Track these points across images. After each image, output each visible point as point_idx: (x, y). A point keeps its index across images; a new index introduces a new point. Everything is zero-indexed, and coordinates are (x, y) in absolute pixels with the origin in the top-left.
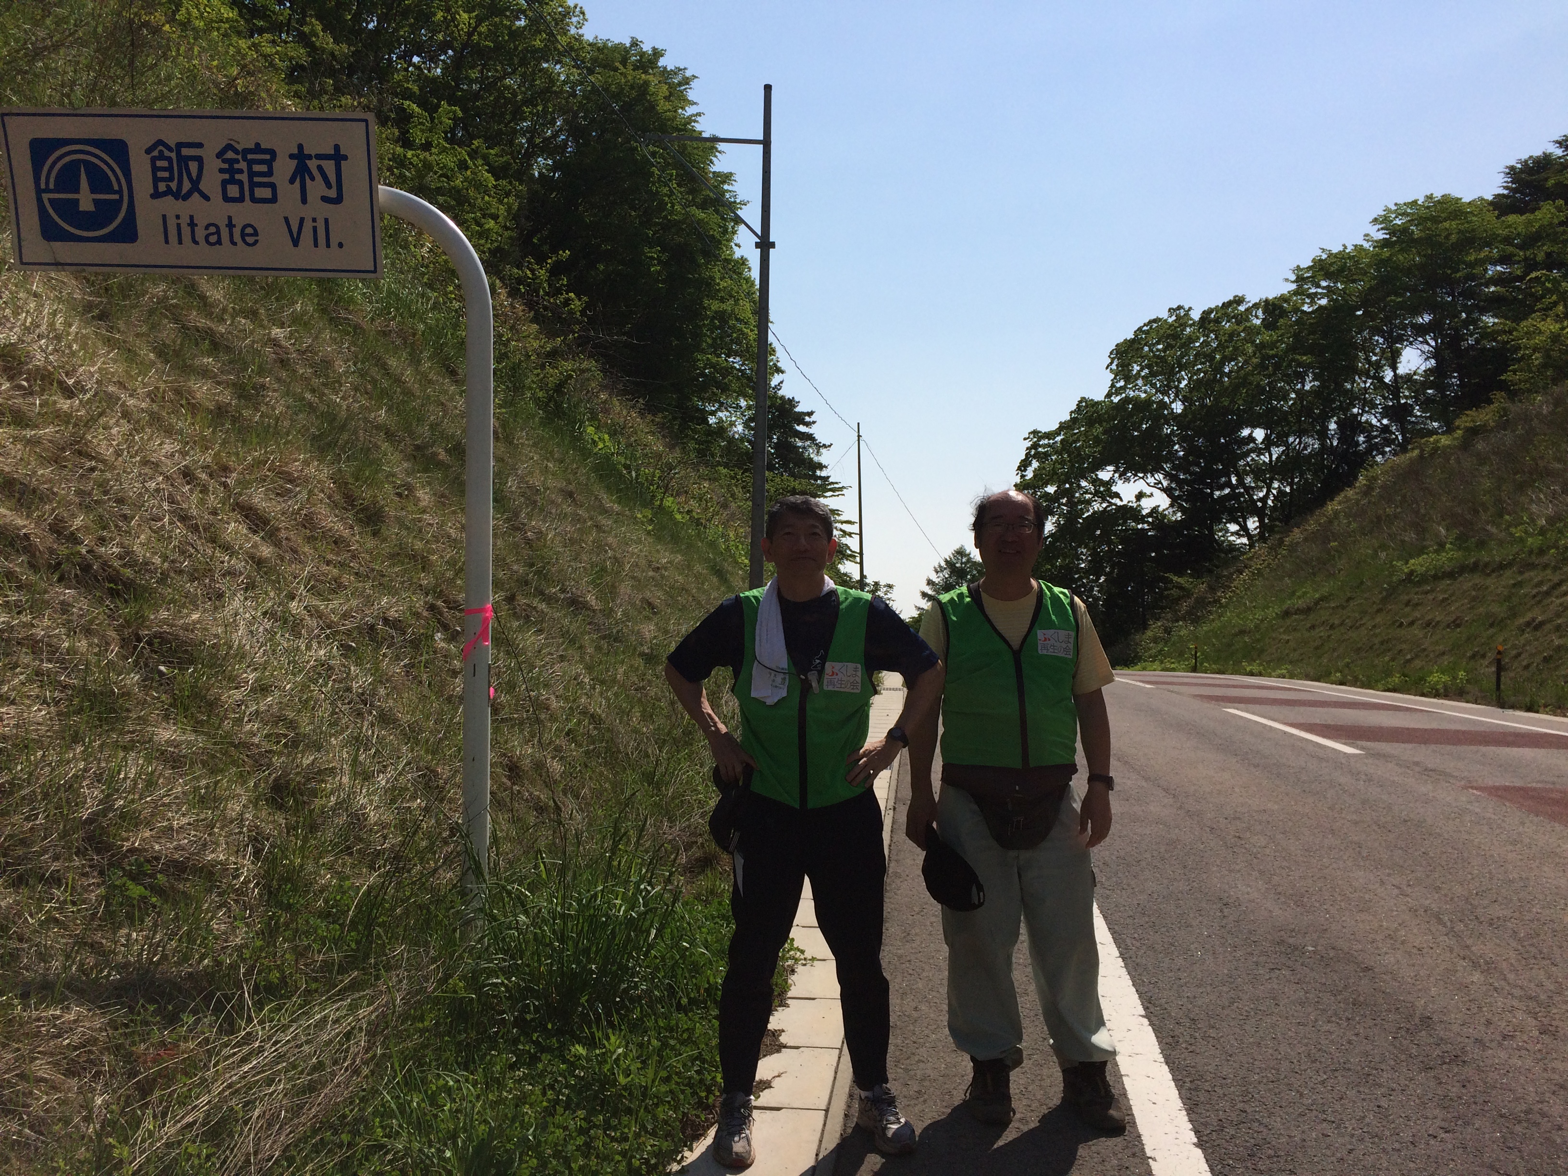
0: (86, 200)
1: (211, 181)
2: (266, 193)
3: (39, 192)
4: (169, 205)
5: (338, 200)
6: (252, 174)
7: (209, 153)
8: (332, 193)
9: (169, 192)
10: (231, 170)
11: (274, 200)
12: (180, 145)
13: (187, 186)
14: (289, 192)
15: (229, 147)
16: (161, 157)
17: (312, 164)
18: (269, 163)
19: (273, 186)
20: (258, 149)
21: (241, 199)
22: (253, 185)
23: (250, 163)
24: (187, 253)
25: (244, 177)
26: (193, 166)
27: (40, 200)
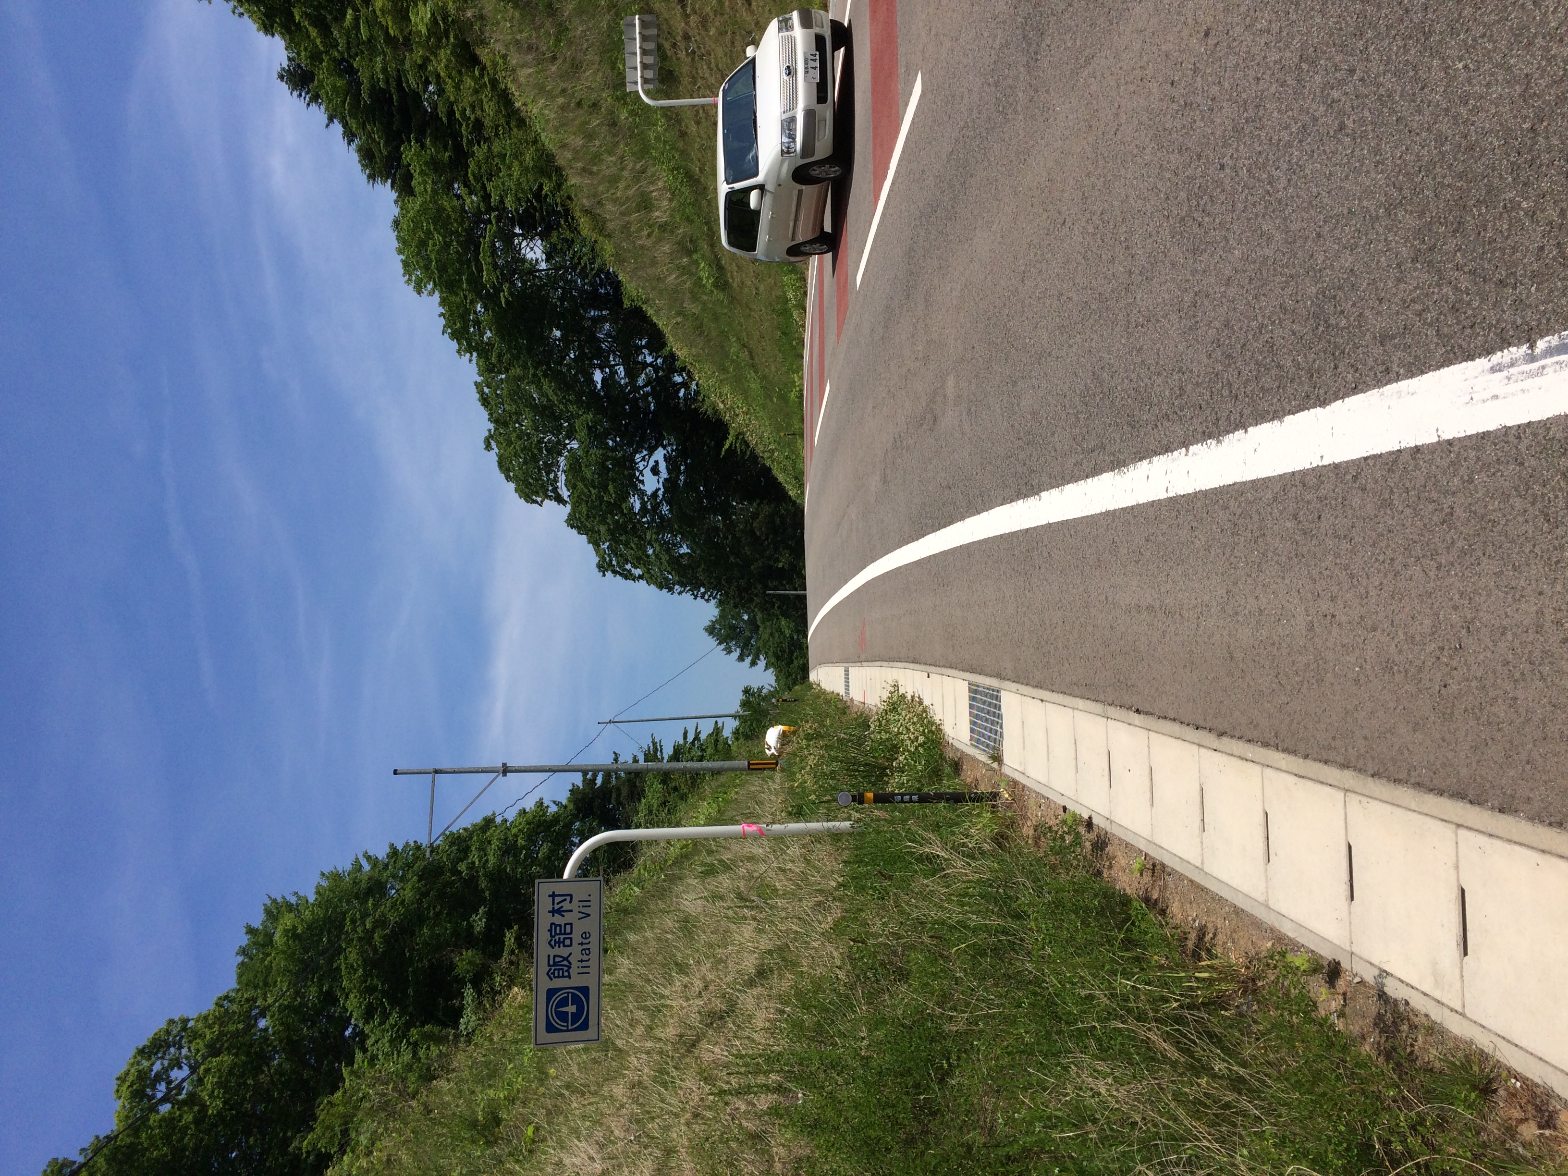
0: (571, 1009)
1: (563, 951)
2: (568, 927)
3: (568, 1030)
4: (574, 971)
5: (571, 896)
6: (560, 934)
7: (553, 953)
8: (568, 898)
9: (568, 971)
10: (559, 943)
11: (571, 924)
12: (549, 965)
13: (565, 963)
14: (568, 918)
15: (550, 943)
16: (553, 973)
17: (557, 907)
18: (556, 926)
19: (566, 924)
20: (550, 931)
21: (571, 939)
22: (565, 933)
23: (556, 934)
24: (593, 963)
25: (562, 937)
26: (557, 959)
27: (572, 1030)
